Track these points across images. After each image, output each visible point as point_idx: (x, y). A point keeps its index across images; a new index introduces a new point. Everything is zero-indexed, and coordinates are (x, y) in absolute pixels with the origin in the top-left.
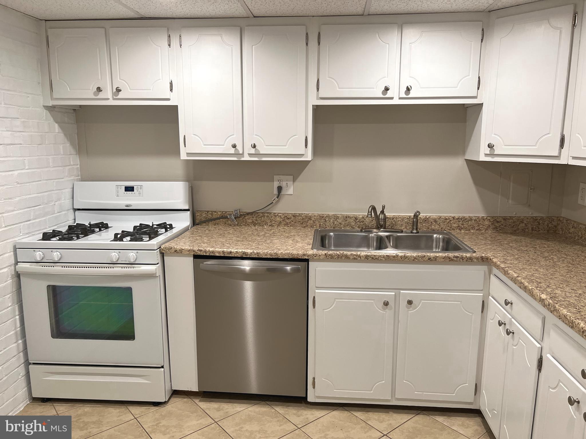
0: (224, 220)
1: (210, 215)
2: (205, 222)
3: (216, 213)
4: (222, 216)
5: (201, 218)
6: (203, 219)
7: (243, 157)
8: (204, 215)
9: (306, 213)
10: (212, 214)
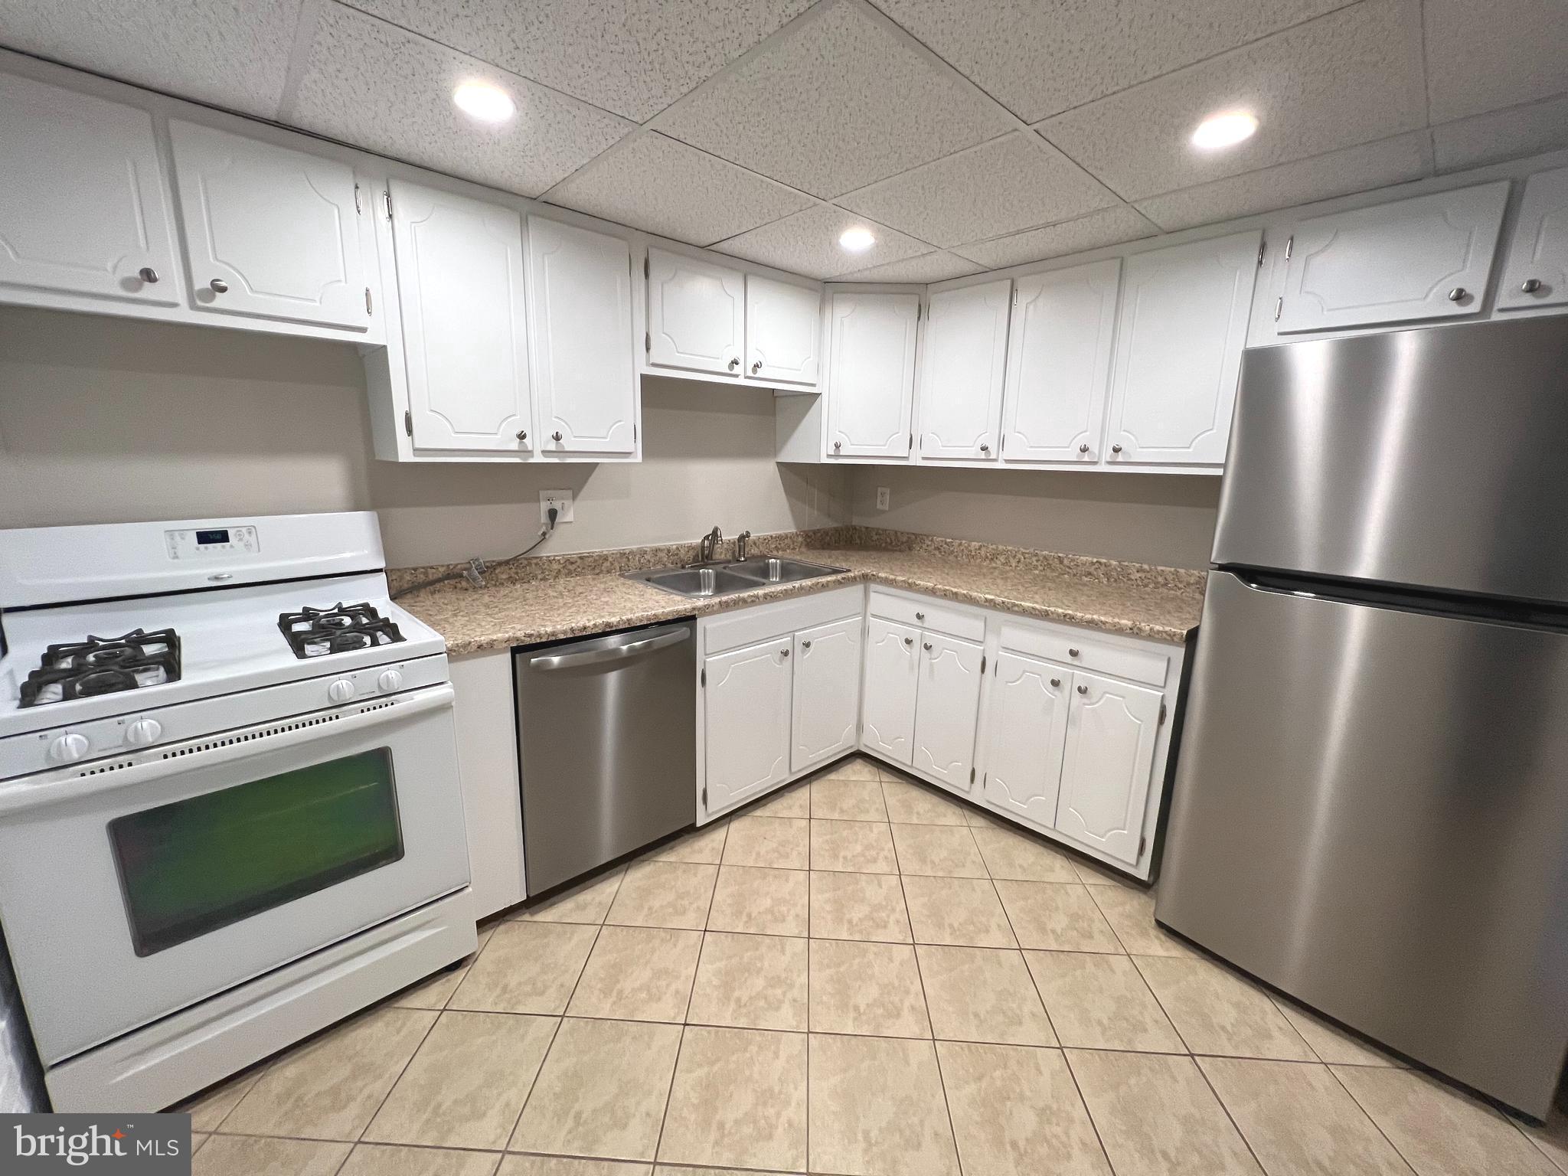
0: (452, 582)
1: (422, 576)
2: (411, 592)
3: (434, 571)
4: (449, 574)
5: (401, 584)
6: (406, 586)
7: (533, 456)
8: (408, 578)
9: (597, 550)
10: (426, 574)
